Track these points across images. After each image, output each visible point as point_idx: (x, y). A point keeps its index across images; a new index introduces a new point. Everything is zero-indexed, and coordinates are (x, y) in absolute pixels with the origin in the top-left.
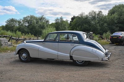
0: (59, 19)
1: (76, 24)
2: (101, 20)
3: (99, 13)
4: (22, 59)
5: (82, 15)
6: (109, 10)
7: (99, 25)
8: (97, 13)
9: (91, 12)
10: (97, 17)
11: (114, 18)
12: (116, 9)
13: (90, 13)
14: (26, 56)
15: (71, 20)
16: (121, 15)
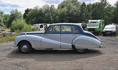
0: (14, 10)
1: (31, 16)
2: (53, 12)
3: (52, 7)
4: (23, 50)
5: (36, 8)
6: (59, 4)
7: (52, 17)
8: (50, 6)
9: (45, 5)
10: (50, 10)
11: (64, 11)
12: (65, 4)
13: (43, 6)
14: (27, 48)
15: (25, 12)
16: (70, 9)
